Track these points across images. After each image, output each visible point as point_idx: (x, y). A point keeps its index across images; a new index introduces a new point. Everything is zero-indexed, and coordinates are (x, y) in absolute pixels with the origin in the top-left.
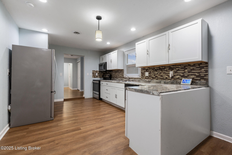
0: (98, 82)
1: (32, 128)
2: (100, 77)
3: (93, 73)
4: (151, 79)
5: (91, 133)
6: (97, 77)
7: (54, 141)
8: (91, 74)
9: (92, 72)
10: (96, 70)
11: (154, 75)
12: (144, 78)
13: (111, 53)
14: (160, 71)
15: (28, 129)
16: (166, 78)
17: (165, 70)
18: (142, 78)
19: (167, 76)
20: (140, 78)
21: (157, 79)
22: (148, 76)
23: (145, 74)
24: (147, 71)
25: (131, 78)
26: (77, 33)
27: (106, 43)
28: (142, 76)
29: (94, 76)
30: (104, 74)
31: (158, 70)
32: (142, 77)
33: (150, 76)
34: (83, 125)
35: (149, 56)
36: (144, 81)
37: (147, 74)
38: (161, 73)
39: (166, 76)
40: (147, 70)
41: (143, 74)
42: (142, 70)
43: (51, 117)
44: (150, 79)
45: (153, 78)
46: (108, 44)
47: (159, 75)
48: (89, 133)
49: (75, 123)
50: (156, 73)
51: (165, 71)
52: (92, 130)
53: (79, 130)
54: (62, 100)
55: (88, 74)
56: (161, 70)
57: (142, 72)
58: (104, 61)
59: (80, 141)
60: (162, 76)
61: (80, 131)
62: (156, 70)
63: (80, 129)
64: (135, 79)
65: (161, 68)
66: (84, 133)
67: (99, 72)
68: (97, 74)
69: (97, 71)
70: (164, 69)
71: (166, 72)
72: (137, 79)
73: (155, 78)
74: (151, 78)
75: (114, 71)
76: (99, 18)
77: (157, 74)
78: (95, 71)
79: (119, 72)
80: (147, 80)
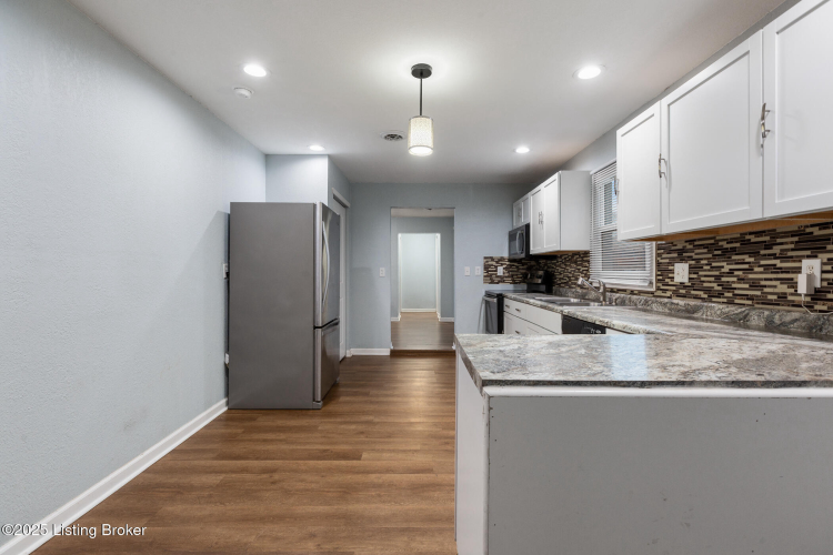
0: (495, 300)
1: (263, 421)
2: (514, 282)
3: (486, 268)
4: (703, 299)
5: (376, 481)
6: (502, 280)
7: (273, 471)
8: (480, 271)
9: (482, 261)
10: (496, 255)
11: (718, 278)
12: (668, 294)
13: (542, 186)
14: (748, 259)
15: (254, 419)
16: (782, 296)
17: (776, 250)
18: (659, 293)
19: (783, 288)
20: (654, 289)
21: (730, 302)
22: (686, 280)
23: (672, 271)
24: (682, 260)
25: (619, 290)
26: (392, 136)
27: (514, 151)
28: (658, 281)
29: (490, 276)
30: (529, 268)
31: (733, 249)
32: (658, 289)
33: (694, 284)
34: (377, 447)
35: (669, 186)
36: (665, 304)
37: (681, 273)
38: (750, 270)
39: (777, 283)
40: (681, 252)
41: (664, 272)
42: (658, 255)
43: (314, 400)
44: (696, 297)
45: (712, 294)
46: (523, 152)
47: (741, 280)
48: (373, 477)
49: (362, 433)
50: (727, 268)
51: (775, 256)
52: (389, 471)
53: (354, 459)
54: (386, 352)
55: (467, 269)
56: (750, 254)
57: (658, 264)
58: (523, 222)
59: (330, 494)
60: (755, 285)
61: (355, 463)
62: (726, 254)
63: (359, 458)
64: (632, 292)
65: (753, 239)
66: (358, 473)
67: (510, 260)
68: (501, 271)
69: (502, 259)
70: (768, 247)
71: (778, 263)
72: (640, 292)
73: (720, 295)
74: (701, 293)
75: (561, 257)
76: (422, 72)
77: (731, 272)
78: (492, 259)
79: (576, 262)
80: (681, 302)
